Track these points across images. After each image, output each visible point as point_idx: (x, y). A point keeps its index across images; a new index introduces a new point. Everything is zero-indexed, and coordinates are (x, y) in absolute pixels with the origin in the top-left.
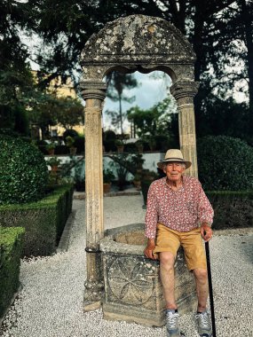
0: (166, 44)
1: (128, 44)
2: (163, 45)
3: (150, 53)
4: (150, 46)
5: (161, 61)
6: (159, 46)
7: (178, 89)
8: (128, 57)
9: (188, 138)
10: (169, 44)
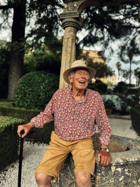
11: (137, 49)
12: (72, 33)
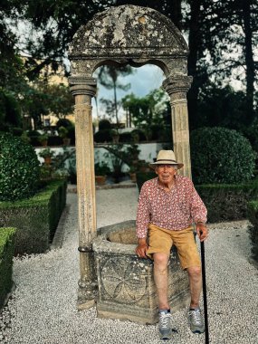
0: (158, 36)
1: (119, 36)
2: (155, 38)
3: (141, 46)
4: (141, 39)
5: (153, 54)
6: (151, 39)
7: (171, 84)
8: (119, 51)
9: (181, 135)
10: (162, 37)
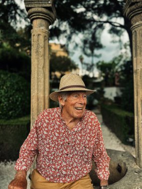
11: (98, 43)
12: (43, 28)
